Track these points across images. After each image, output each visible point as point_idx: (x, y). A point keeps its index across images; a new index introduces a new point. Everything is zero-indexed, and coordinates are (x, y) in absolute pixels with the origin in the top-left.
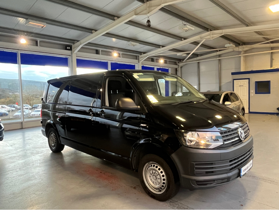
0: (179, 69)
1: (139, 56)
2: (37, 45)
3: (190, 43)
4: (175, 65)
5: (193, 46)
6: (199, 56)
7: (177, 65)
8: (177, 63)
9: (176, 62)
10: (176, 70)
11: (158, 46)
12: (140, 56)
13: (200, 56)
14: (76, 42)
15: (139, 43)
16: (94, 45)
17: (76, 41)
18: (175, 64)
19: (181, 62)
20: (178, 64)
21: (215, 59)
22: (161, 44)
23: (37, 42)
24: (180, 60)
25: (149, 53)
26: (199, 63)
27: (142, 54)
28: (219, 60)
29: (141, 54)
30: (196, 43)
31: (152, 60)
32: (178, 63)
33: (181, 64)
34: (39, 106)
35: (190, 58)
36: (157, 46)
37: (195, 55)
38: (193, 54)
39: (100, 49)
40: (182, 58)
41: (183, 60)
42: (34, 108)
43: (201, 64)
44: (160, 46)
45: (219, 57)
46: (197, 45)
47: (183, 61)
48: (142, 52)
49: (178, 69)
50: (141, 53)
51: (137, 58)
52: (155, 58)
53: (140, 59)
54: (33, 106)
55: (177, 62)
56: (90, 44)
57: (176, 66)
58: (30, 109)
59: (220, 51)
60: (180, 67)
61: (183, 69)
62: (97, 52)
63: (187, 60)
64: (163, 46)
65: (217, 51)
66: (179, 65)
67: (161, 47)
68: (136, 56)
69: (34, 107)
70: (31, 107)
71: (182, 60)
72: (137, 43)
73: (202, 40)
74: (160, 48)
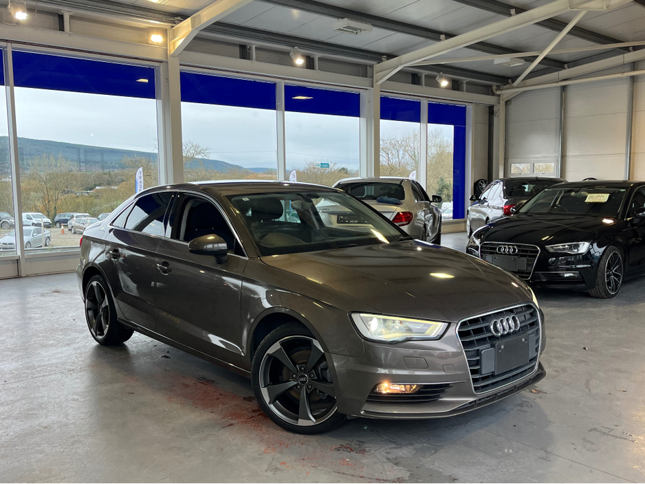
0: (500, 110)
1: (372, 66)
2: (62, 28)
3: (538, 24)
4: (488, 94)
5: (547, 32)
6: (566, 66)
7: (493, 94)
8: (494, 88)
9: (491, 86)
10: (491, 110)
11: (433, 34)
12: (377, 66)
13: (569, 68)
14: (181, 21)
15: (373, 25)
16: (233, 30)
17: (179, 18)
18: (488, 91)
19: (508, 86)
20: (498, 93)
21: (620, 75)
22: (442, 28)
23: (61, 17)
24: (505, 79)
25: (404, 57)
26: (564, 88)
27: (382, 61)
28: (633, 79)
29: (380, 61)
30: (555, 24)
31: (415, 78)
32: (498, 88)
33: (506, 93)
34: (72, 217)
35: (533, 74)
36: (429, 34)
37: (553, 64)
38: (545, 58)
39: (254, 44)
40: (509, 74)
41: (514, 78)
42: (58, 225)
43: (571, 93)
44: (440, 33)
45: (631, 71)
46: (560, 30)
47: (513, 82)
48: (383, 54)
49: (495, 109)
50: (378, 56)
51: (365, 72)
52: (424, 73)
53: (376, 76)
54: (57, 218)
55: (494, 84)
56: (220, 27)
57: (489, 100)
58: (48, 226)
59: (635, 48)
60: (502, 103)
61: (512, 107)
62: (244, 53)
63: (523, 80)
64: (449, 35)
65: (627, 49)
66: (499, 95)
67: (442, 37)
68: (365, 66)
69: (57, 222)
70: (49, 221)
71: (510, 81)
72: (366, 22)
73: (577, 13)
74: (440, 40)
